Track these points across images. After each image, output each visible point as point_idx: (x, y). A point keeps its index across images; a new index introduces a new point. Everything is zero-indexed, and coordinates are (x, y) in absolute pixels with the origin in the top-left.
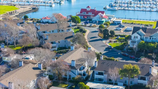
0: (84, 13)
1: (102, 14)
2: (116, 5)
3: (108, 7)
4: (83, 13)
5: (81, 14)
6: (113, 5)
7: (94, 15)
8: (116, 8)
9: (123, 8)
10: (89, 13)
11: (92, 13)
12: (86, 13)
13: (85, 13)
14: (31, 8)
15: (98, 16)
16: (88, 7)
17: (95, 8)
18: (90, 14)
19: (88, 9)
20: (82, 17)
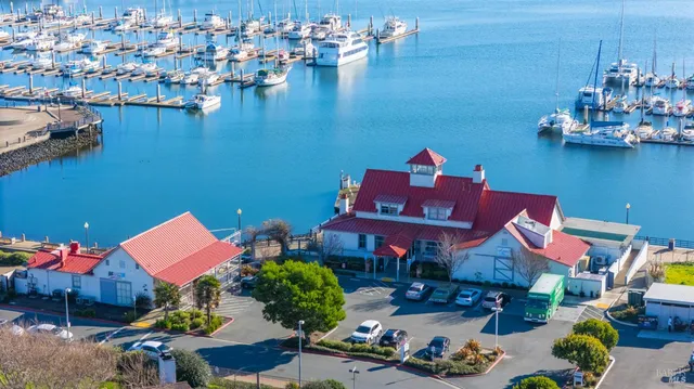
0: (385, 211)
1: (538, 228)
2: (620, 105)
3: (568, 124)
4: (378, 206)
5: (360, 214)
6: (601, 102)
7: (466, 225)
8: (626, 133)
9: (670, 131)
10: (426, 211)
11: (449, 212)
12: (400, 208)
13: (393, 212)
14: (39, 133)
15: (504, 242)
16: (423, 158)
17: (478, 168)
18: (437, 216)
19: (421, 179)
20: (371, 240)
